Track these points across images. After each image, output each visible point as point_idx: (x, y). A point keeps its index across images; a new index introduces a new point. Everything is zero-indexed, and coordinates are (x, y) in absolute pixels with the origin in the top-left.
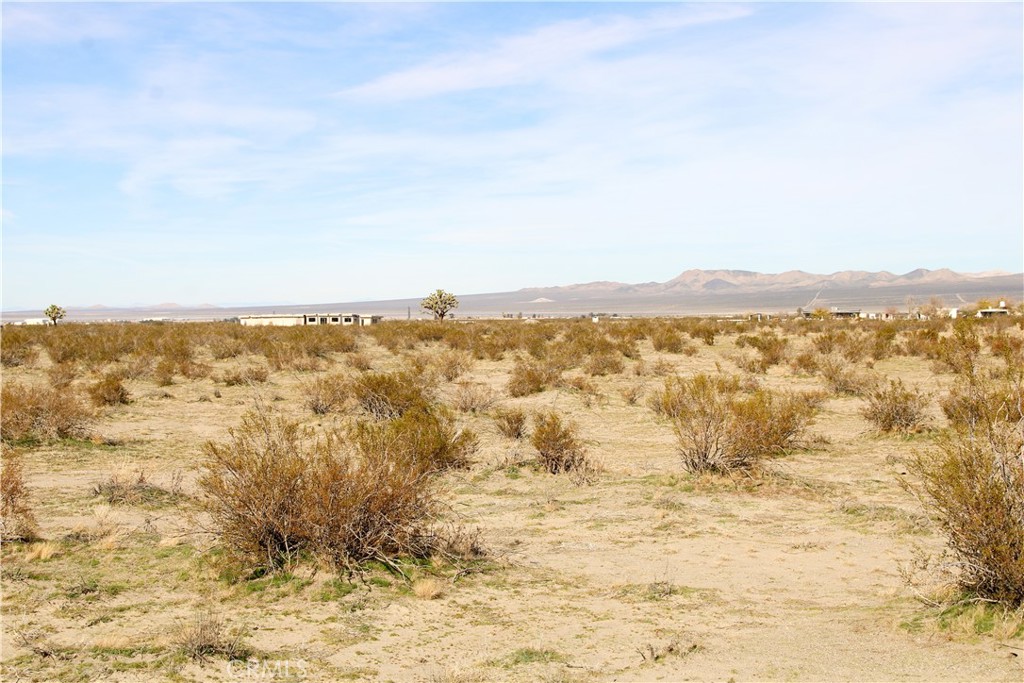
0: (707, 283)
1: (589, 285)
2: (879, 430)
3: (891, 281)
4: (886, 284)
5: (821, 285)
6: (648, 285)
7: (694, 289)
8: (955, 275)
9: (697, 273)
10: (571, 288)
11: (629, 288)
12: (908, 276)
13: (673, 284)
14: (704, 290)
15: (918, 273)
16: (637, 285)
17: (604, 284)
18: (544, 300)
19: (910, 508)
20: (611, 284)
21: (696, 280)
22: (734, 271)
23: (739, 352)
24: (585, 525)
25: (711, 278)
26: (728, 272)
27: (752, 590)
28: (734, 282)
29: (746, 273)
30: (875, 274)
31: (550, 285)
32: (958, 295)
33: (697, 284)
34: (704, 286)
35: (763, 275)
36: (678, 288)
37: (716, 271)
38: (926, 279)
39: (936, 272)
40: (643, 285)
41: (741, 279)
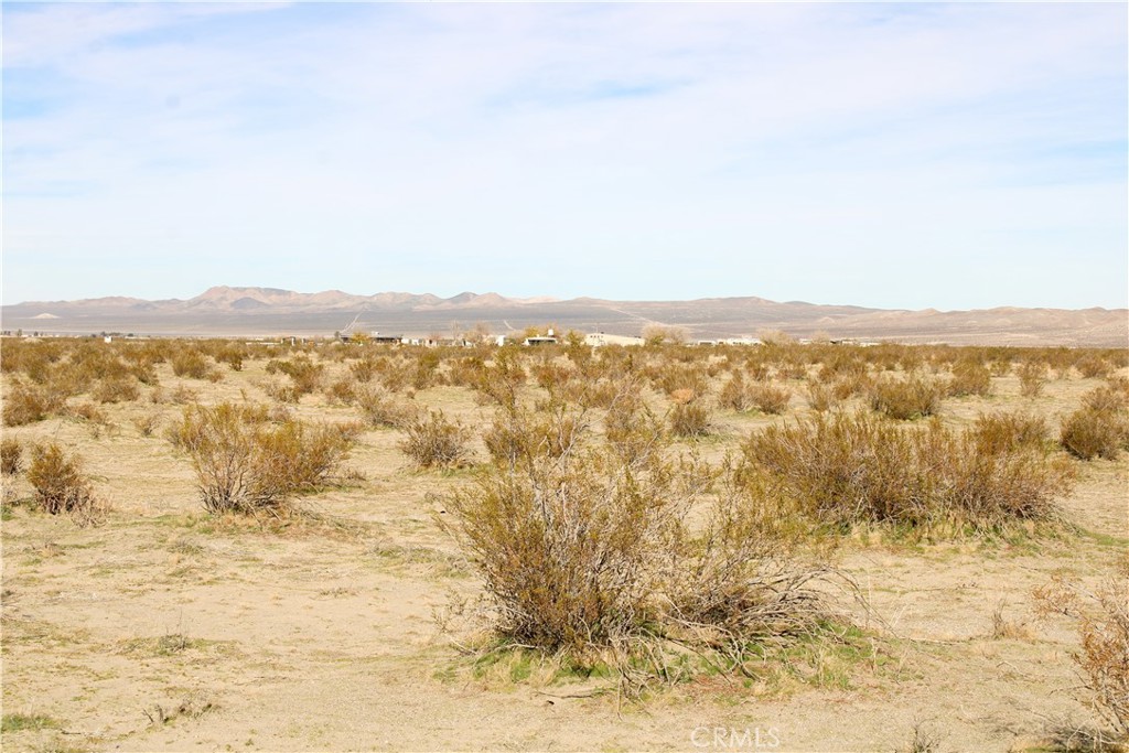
0: (237, 301)
1: (101, 300)
2: (418, 465)
3: (435, 305)
4: (431, 308)
5: (361, 307)
6: (168, 302)
7: (220, 308)
8: (503, 299)
9: (225, 290)
10: (81, 303)
11: (147, 305)
12: (454, 300)
13: (198, 301)
14: (231, 309)
15: (465, 297)
16: (157, 302)
17: (119, 299)
18: (48, 315)
19: (448, 549)
20: (127, 299)
21: (222, 298)
22: (266, 289)
23: (269, 379)
24: (88, 572)
25: (240, 296)
26: (259, 289)
27: (276, 642)
28: (266, 301)
29: (280, 292)
30: (420, 297)
31: (56, 299)
32: (505, 322)
33: (224, 302)
34: (232, 305)
35: (297, 294)
36: (202, 307)
37: (245, 289)
38: (473, 303)
39: (483, 296)
40: (163, 302)
41: (274, 298)
